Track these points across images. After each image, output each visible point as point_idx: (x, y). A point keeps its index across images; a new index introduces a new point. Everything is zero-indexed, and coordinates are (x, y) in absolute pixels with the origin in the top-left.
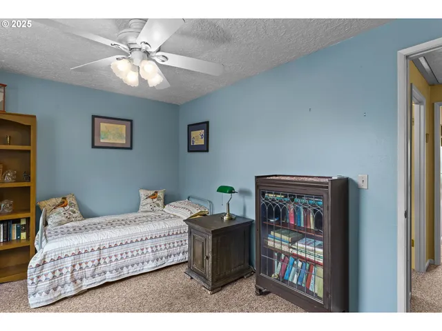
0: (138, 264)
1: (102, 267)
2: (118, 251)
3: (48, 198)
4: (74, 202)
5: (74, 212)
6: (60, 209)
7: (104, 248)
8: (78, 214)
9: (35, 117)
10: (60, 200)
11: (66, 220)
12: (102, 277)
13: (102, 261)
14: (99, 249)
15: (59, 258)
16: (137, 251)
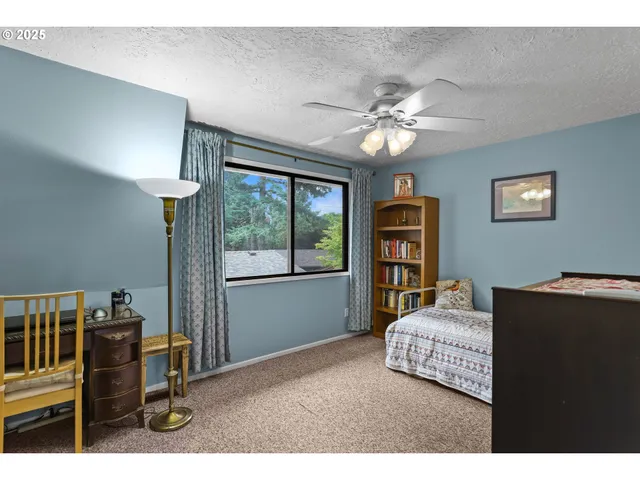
0: (473, 382)
1: (433, 362)
2: (454, 352)
3: (446, 279)
4: (469, 289)
5: (462, 299)
6: (449, 292)
7: (439, 341)
8: (467, 301)
9: (438, 199)
10: (452, 282)
11: (451, 306)
12: (433, 373)
13: (435, 355)
14: (434, 340)
15: (402, 333)
16: (475, 364)
